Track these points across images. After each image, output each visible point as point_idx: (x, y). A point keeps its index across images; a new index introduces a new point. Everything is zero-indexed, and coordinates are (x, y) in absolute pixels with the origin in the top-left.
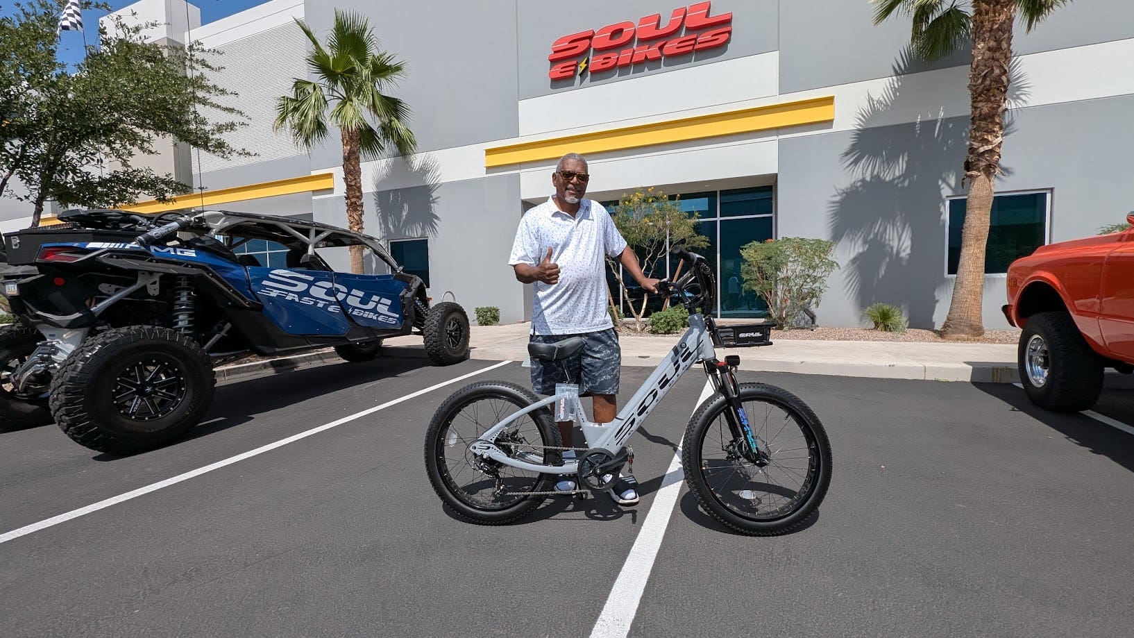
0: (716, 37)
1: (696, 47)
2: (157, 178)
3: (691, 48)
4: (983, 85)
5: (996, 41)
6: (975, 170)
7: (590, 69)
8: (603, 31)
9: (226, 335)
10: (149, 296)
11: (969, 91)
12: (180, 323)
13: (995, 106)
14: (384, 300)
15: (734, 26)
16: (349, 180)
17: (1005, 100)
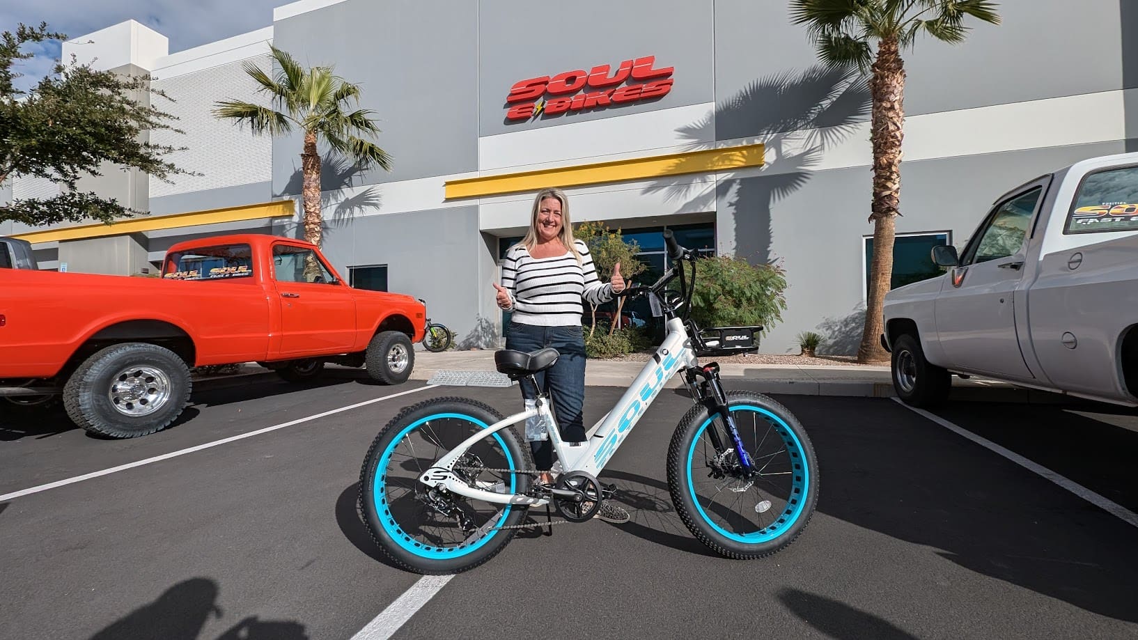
0: (658, 88)
1: (642, 95)
3: (638, 96)
4: (881, 139)
5: (890, 102)
6: (878, 212)
7: (545, 112)
8: (557, 77)
11: (871, 144)
13: (892, 157)
15: (674, 79)
16: (308, 207)
17: (900, 152)
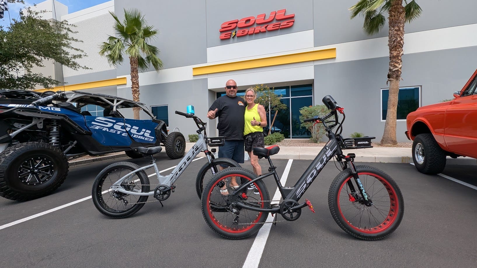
0: (288, 23)
1: (280, 27)
2: (45, 78)
3: (278, 28)
4: (394, 44)
5: (398, 27)
6: (391, 78)
7: (237, 35)
8: (242, 20)
9: (75, 146)
10: (38, 129)
11: (388, 47)
12: (52, 141)
13: (398, 53)
14: (147, 131)
15: (296, 19)
16: (133, 80)
17: (402, 50)
